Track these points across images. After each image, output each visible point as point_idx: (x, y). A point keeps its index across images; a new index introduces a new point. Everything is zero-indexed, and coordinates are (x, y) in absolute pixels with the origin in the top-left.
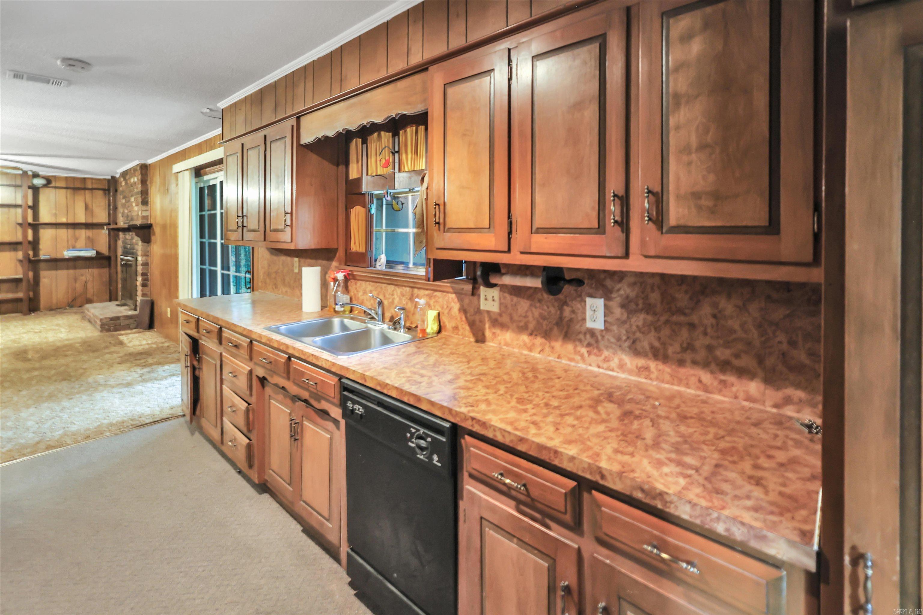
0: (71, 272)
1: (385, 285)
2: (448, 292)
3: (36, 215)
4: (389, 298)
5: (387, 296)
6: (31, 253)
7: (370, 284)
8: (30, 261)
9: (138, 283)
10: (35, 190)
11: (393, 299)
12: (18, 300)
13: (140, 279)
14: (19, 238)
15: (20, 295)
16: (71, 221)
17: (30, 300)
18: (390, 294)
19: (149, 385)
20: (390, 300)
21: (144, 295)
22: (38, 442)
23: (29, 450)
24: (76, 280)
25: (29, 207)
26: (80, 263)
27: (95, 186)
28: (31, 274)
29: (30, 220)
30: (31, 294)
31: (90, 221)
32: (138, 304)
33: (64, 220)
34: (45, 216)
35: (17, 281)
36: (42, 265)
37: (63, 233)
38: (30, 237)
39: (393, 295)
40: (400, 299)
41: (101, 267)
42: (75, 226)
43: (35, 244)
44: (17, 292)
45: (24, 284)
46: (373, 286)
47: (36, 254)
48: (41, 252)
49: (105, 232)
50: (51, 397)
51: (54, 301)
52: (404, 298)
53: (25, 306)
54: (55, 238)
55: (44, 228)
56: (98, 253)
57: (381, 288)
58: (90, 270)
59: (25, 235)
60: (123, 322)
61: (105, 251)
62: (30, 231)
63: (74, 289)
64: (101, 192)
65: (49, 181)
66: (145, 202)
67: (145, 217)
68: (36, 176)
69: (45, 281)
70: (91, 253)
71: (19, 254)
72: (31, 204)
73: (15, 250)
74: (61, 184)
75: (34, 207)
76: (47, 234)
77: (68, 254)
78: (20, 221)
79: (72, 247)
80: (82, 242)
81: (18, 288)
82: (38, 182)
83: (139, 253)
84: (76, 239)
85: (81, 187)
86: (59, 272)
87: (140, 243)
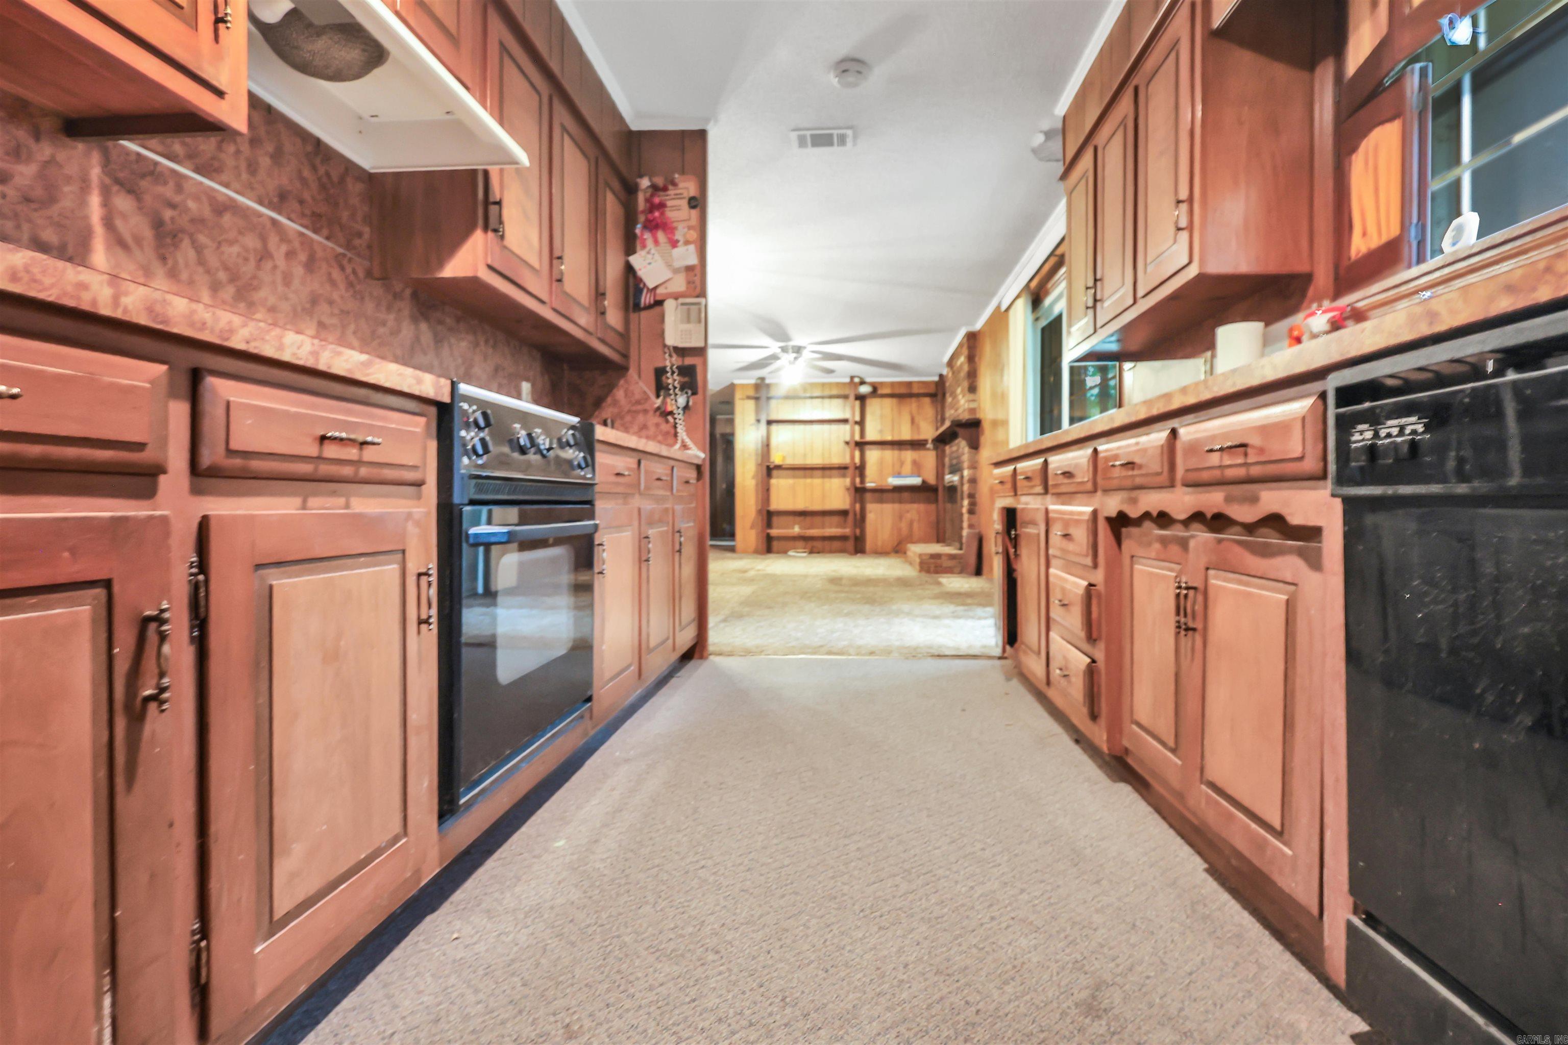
0: (897, 506)
3: (862, 433)
6: (858, 480)
8: (857, 489)
9: (965, 510)
10: (861, 398)
12: (843, 538)
13: (966, 502)
14: (847, 460)
15: (847, 531)
16: (896, 438)
17: (856, 537)
19: (961, 621)
21: (971, 526)
22: (821, 646)
23: (810, 650)
24: (901, 518)
25: (856, 423)
26: (906, 495)
27: (922, 391)
28: (858, 506)
29: (857, 438)
30: (858, 531)
31: (916, 438)
32: (964, 540)
33: (889, 436)
34: (871, 433)
35: (844, 513)
36: (868, 496)
37: (889, 454)
38: (857, 460)
41: (928, 501)
42: (900, 445)
43: (861, 469)
44: (845, 528)
45: (851, 517)
47: (862, 481)
48: (867, 479)
50: (847, 615)
51: (880, 543)
53: (850, 545)
54: (881, 462)
55: (870, 449)
56: (924, 482)
58: (915, 506)
59: (852, 457)
60: (947, 563)
61: (932, 480)
62: (857, 454)
63: (899, 530)
64: (927, 400)
65: (875, 388)
66: (973, 389)
67: (972, 411)
68: (862, 383)
69: (871, 517)
70: (916, 481)
71: (848, 481)
72: (858, 418)
73: (844, 476)
74: (887, 391)
75: (861, 423)
76: (873, 455)
77: (894, 481)
78: (848, 438)
79: (899, 475)
80: (908, 468)
81: (845, 521)
82: (864, 390)
83: (966, 465)
84: (902, 463)
85: (907, 393)
86: (885, 505)
87: (967, 448)
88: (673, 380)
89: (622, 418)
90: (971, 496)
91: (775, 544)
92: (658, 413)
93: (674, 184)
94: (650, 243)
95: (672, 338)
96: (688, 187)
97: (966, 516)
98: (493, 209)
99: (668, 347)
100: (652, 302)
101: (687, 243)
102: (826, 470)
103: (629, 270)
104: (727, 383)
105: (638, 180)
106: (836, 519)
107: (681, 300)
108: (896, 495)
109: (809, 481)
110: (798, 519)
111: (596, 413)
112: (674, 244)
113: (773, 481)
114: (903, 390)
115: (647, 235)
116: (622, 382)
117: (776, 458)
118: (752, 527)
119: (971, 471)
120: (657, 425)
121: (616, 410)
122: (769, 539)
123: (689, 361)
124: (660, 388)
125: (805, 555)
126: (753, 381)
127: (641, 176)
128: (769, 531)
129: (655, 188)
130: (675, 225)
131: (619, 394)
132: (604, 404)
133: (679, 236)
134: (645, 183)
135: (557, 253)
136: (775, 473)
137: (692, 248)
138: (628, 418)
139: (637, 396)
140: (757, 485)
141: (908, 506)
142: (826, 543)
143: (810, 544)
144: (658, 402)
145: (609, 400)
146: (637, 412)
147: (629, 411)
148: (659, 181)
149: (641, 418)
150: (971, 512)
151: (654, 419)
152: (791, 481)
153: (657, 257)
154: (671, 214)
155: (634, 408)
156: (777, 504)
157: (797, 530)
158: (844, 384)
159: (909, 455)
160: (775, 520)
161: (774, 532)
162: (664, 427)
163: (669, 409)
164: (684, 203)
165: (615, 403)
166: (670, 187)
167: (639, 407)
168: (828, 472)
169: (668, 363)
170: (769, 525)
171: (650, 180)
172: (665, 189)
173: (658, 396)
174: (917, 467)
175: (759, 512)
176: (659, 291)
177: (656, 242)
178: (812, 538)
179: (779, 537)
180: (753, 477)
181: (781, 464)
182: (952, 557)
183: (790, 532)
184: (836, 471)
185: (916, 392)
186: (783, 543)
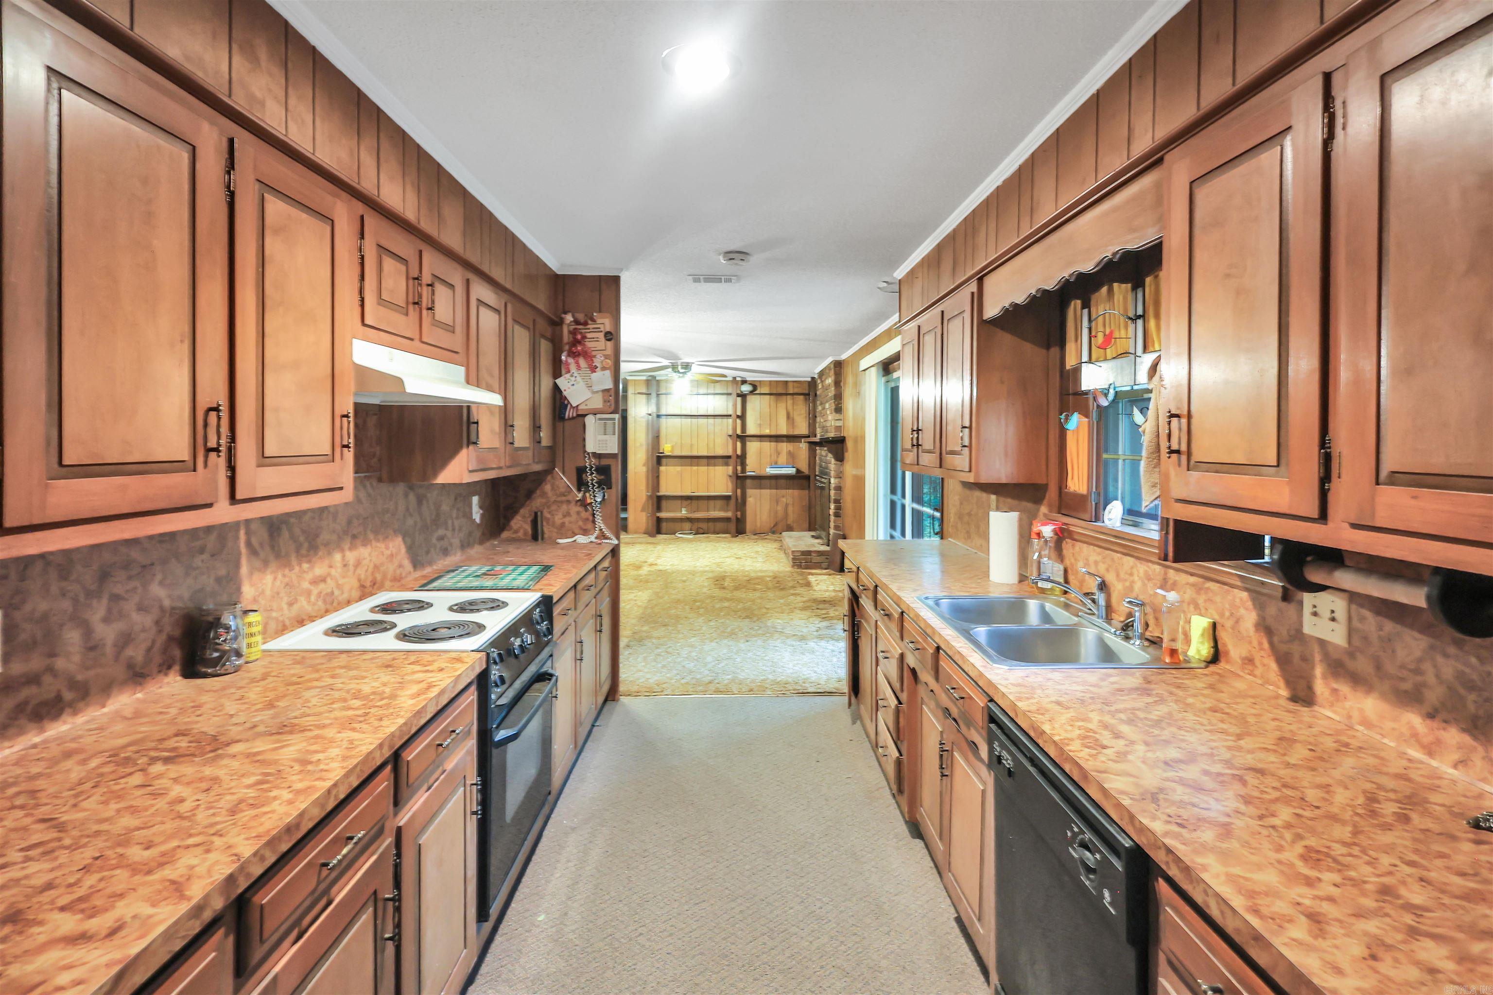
0: (774, 492)
1: (1119, 555)
2: (1232, 586)
3: (744, 427)
4: (1126, 580)
5: (1122, 575)
6: (739, 468)
7: (1094, 550)
8: (738, 477)
9: (831, 512)
10: (744, 397)
11: (1133, 582)
12: (728, 520)
13: (832, 506)
14: (730, 451)
15: (729, 514)
16: (773, 433)
17: (738, 520)
18: (1126, 573)
20: (1127, 584)
21: (836, 527)
24: (777, 502)
25: (738, 417)
26: (782, 481)
27: (796, 391)
28: (739, 491)
29: (739, 432)
30: (739, 513)
31: (791, 433)
32: (831, 538)
33: (767, 432)
34: (751, 429)
35: (727, 498)
36: (749, 482)
37: (767, 446)
38: (739, 452)
39: (1131, 574)
40: (1144, 585)
41: (801, 490)
42: (777, 438)
43: (743, 459)
44: (727, 511)
45: (733, 502)
46: (1099, 554)
47: (744, 470)
48: (748, 468)
49: (805, 445)
51: (759, 526)
52: (1150, 584)
53: (732, 526)
54: (760, 452)
55: (750, 441)
56: (797, 470)
57: (1113, 559)
58: (790, 490)
59: (735, 450)
60: (815, 559)
62: (739, 444)
63: (776, 512)
64: (802, 397)
65: (755, 386)
66: (838, 410)
67: (838, 428)
68: (744, 382)
69: (750, 501)
70: (792, 471)
71: (730, 469)
72: (739, 413)
73: (727, 464)
74: (766, 390)
75: (742, 417)
76: (753, 447)
77: (771, 471)
78: (730, 433)
79: (775, 465)
80: (783, 458)
81: (728, 505)
82: (746, 388)
83: (832, 473)
84: (778, 454)
85: (784, 392)
86: (763, 491)
87: (833, 461)
88: (591, 478)
89: (549, 507)
90: (837, 501)
91: (664, 525)
92: (579, 503)
93: (594, 321)
94: (573, 368)
95: (590, 447)
96: (605, 323)
97: (832, 518)
98: (473, 427)
99: (588, 454)
100: (575, 415)
101: (604, 369)
102: (711, 460)
103: (556, 389)
105: (563, 316)
106: (719, 503)
107: (598, 416)
108: (773, 482)
109: (695, 468)
110: (685, 503)
111: (527, 503)
112: (593, 369)
113: (662, 468)
114: (780, 390)
115: (571, 360)
116: (549, 478)
117: (667, 448)
118: (642, 511)
119: (837, 480)
120: (578, 513)
121: (544, 501)
122: (659, 520)
123: (604, 462)
124: (581, 484)
125: (691, 537)
126: (644, 378)
127: (565, 313)
128: (658, 515)
129: (577, 322)
130: (594, 353)
131: (547, 487)
132: (534, 495)
133: (597, 362)
134: (569, 318)
135: (510, 423)
136: (664, 461)
137: (608, 373)
138: (554, 507)
139: (562, 490)
140: (648, 471)
141: (783, 492)
142: (711, 524)
143: (696, 525)
144: (580, 496)
145: (538, 492)
146: (562, 502)
147: (555, 501)
148: (581, 317)
149: (564, 507)
150: (837, 515)
151: (575, 509)
152: (679, 468)
153: (579, 379)
154: (589, 344)
155: (560, 499)
156: (665, 490)
157: (684, 512)
158: (728, 383)
159: (784, 447)
160: (664, 504)
161: (663, 515)
162: (584, 514)
163: (589, 501)
164: (601, 336)
165: (544, 494)
166: (590, 322)
167: (564, 498)
168: (713, 461)
169: (587, 465)
170: (659, 508)
171: (573, 316)
172: (585, 324)
173: (579, 490)
174: (791, 455)
175: (650, 497)
176: (580, 408)
177: (579, 367)
178: (698, 520)
179: (668, 520)
180: (644, 465)
181: (669, 454)
182: (820, 553)
183: (678, 515)
184: (720, 460)
185: (791, 392)
186: (671, 525)
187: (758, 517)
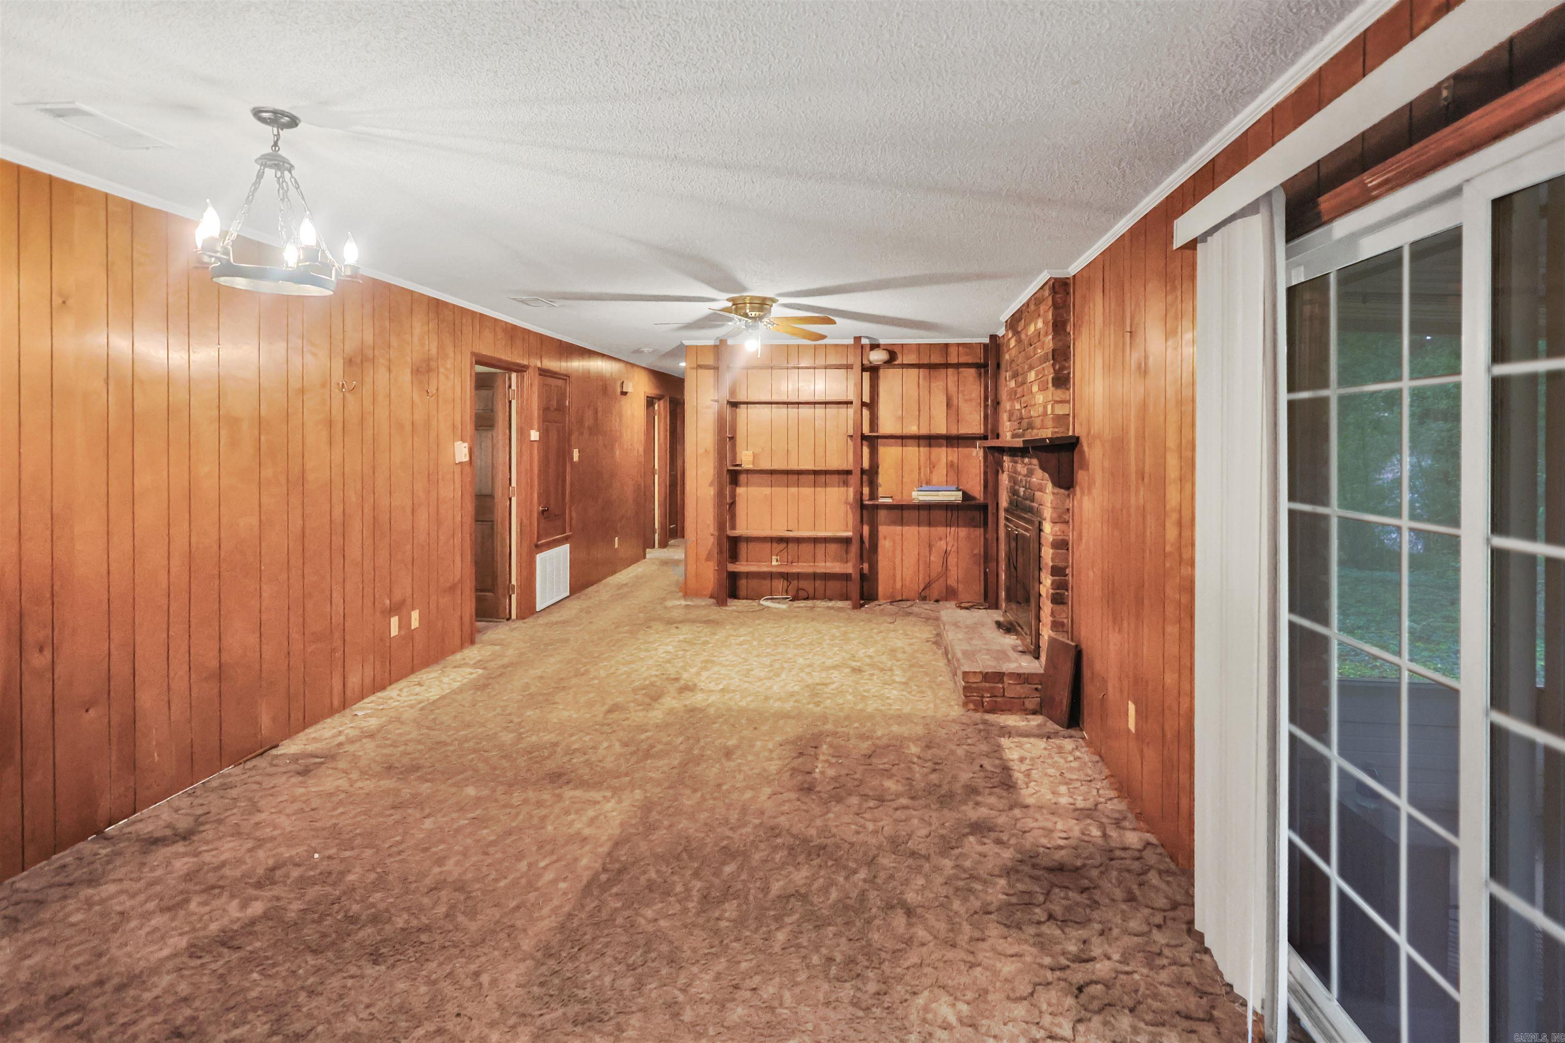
0: (924, 529)
3: (874, 422)
6: (866, 490)
8: (863, 507)
9: (1044, 590)
10: (872, 370)
12: (846, 577)
13: (1047, 580)
14: (850, 462)
15: (849, 567)
16: (924, 431)
17: (862, 576)
21: (1056, 625)
24: (931, 546)
25: (865, 405)
26: (938, 514)
27: (963, 358)
28: (866, 529)
29: (866, 430)
30: (866, 566)
31: (954, 431)
33: (913, 430)
34: (887, 425)
35: (847, 541)
36: (882, 514)
37: (913, 452)
38: (866, 465)
41: (972, 522)
42: (930, 440)
43: (871, 475)
44: (845, 560)
45: (855, 548)
47: (873, 495)
48: (881, 491)
49: (977, 453)
51: (899, 587)
53: (854, 589)
54: (901, 464)
55: (885, 445)
58: (952, 530)
59: (859, 459)
62: (866, 451)
63: (929, 565)
64: (972, 371)
65: (892, 354)
66: (1061, 380)
67: (1062, 419)
68: (874, 346)
69: (885, 545)
70: (955, 497)
71: (850, 493)
72: (866, 399)
73: (846, 484)
74: (911, 359)
75: (872, 405)
76: (889, 454)
77: (919, 496)
78: (851, 432)
79: (925, 483)
80: (940, 473)
81: (846, 552)
82: (877, 357)
83: (1048, 513)
84: (932, 466)
85: (942, 361)
86: (906, 529)
87: (1049, 486)
90: (1057, 571)
91: (743, 583)
97: (1047, 607)
102: (819, 476)
104: (675, 344)
106: (832, 549)
108: (924, 513)
109: (793, 490)
110: (778, 547)
113: (740, 490)
114: (936, 359)
117: (746, 459)
118: (709, 558)
119: (1057, 528)
122: (734, 577)
125: (783, 606)
126: (711, 342)
128: (732, 568)
136: (743, 478)
140: (716, 495)
141: (941, 530)
142: (818, 583)
143: (794, 585)
150: (1058, 600)
152: (767, 491)
156: (742, 530)
157: (775, 564)
158: (847, 346)
159: (942, 454)
160: (742, 549)
161: (741, 567)
168: (822, 478)
170: (734, 556)
174: (954, 469)
175: (720, 537)
178: (798, 576)
179: (748, 575)
180: (711, 484)
181: (750, 467)
182: (1023, 678)
183: (764, 568)
184: (835, 478)
185: (955, 361)
186: (754, 583)
187: (898, 573)
